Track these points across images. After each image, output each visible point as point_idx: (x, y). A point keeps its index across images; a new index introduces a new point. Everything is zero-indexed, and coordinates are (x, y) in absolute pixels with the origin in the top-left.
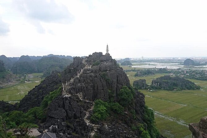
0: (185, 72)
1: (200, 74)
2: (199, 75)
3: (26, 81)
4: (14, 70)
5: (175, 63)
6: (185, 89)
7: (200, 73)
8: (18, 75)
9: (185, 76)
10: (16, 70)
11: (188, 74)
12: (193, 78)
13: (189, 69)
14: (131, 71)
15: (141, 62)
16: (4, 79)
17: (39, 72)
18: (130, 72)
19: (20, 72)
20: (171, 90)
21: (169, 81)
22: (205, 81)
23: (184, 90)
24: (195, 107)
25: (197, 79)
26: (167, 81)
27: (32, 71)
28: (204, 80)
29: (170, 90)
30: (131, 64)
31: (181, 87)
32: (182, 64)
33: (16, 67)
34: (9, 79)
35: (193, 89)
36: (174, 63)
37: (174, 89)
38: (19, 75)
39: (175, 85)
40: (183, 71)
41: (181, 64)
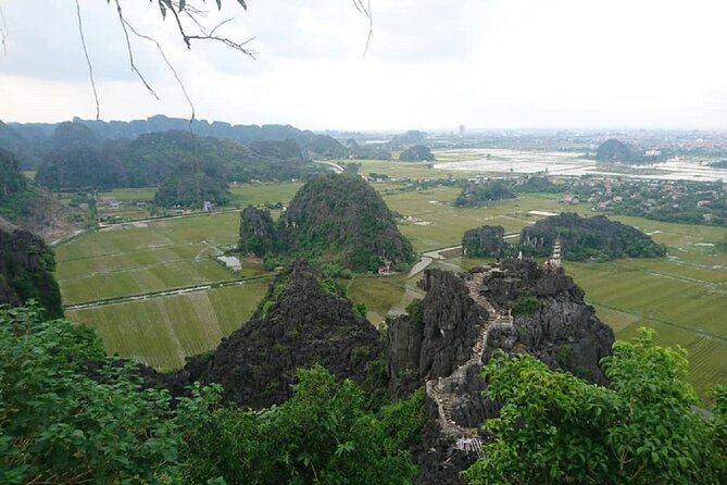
0: (609, 191)
1: (656, 197)
2: (652, 200)
3: (102, 221)
4: (47, 178)
5: (569, 150)
6: (620, 257)
7: (656, 195)
8: (63, 194)
9: (610, 205)
10: (56, 179)
11: (619, 198)
12: (637, 213)
13: (619, 178)
14: (437, 183)
15: (461, 147)
16: (30, 219)
17: (133, 184)
18: (435, 189)
19: (69, 186)
20: (580, 260)
21: (574, 231)
22: (675, 225)
23: (619, 260)
24: (665, 322)
25: (651, 217)
26: (567, 230)
27: (110, 182)
28: (673, 222)
29: (577, 260)
30: (432, 158)
31: (609, 251)
32: (592, 158)
33: (52, 169)
34: (44, 217)
35: (647, 257)
36: (565, 150)
37: (589, 255)
38: (66, 194)
39: (592, 242)
40: (601, 186)
41: (587, 157)
